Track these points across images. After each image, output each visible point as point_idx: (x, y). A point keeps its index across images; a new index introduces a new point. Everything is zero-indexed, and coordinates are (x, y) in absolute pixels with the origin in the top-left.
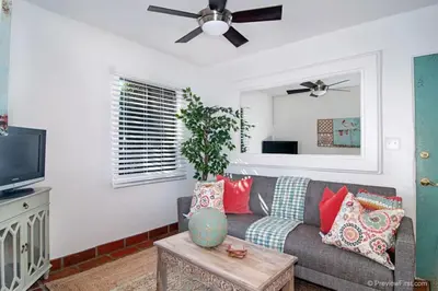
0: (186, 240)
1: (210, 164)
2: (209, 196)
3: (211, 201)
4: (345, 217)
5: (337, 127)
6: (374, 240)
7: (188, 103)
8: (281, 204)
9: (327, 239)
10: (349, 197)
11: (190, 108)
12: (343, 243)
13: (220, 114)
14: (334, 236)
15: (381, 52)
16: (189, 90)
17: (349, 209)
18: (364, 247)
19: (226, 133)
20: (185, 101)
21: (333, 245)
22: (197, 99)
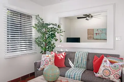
0: (42, 79)
1: (47, 47)
2: (49, 60)
3: (50, 63)
4: (104, 66)
5: (95, 32)
6: (115, 74)
7: (38, 21)
8: (77, 62)
9: (97, 75)
10: (105, 59)
11: (38, 23)
12: (103, 76)
13: (51, 26)
14: (100, 73)
15: (115, 4)
16: (38, 15)
17: (105, 63)
18: (112, 77)
19: (54, 34)
20: (36, 20)
21: (100, 77)
22: (42, 20)
